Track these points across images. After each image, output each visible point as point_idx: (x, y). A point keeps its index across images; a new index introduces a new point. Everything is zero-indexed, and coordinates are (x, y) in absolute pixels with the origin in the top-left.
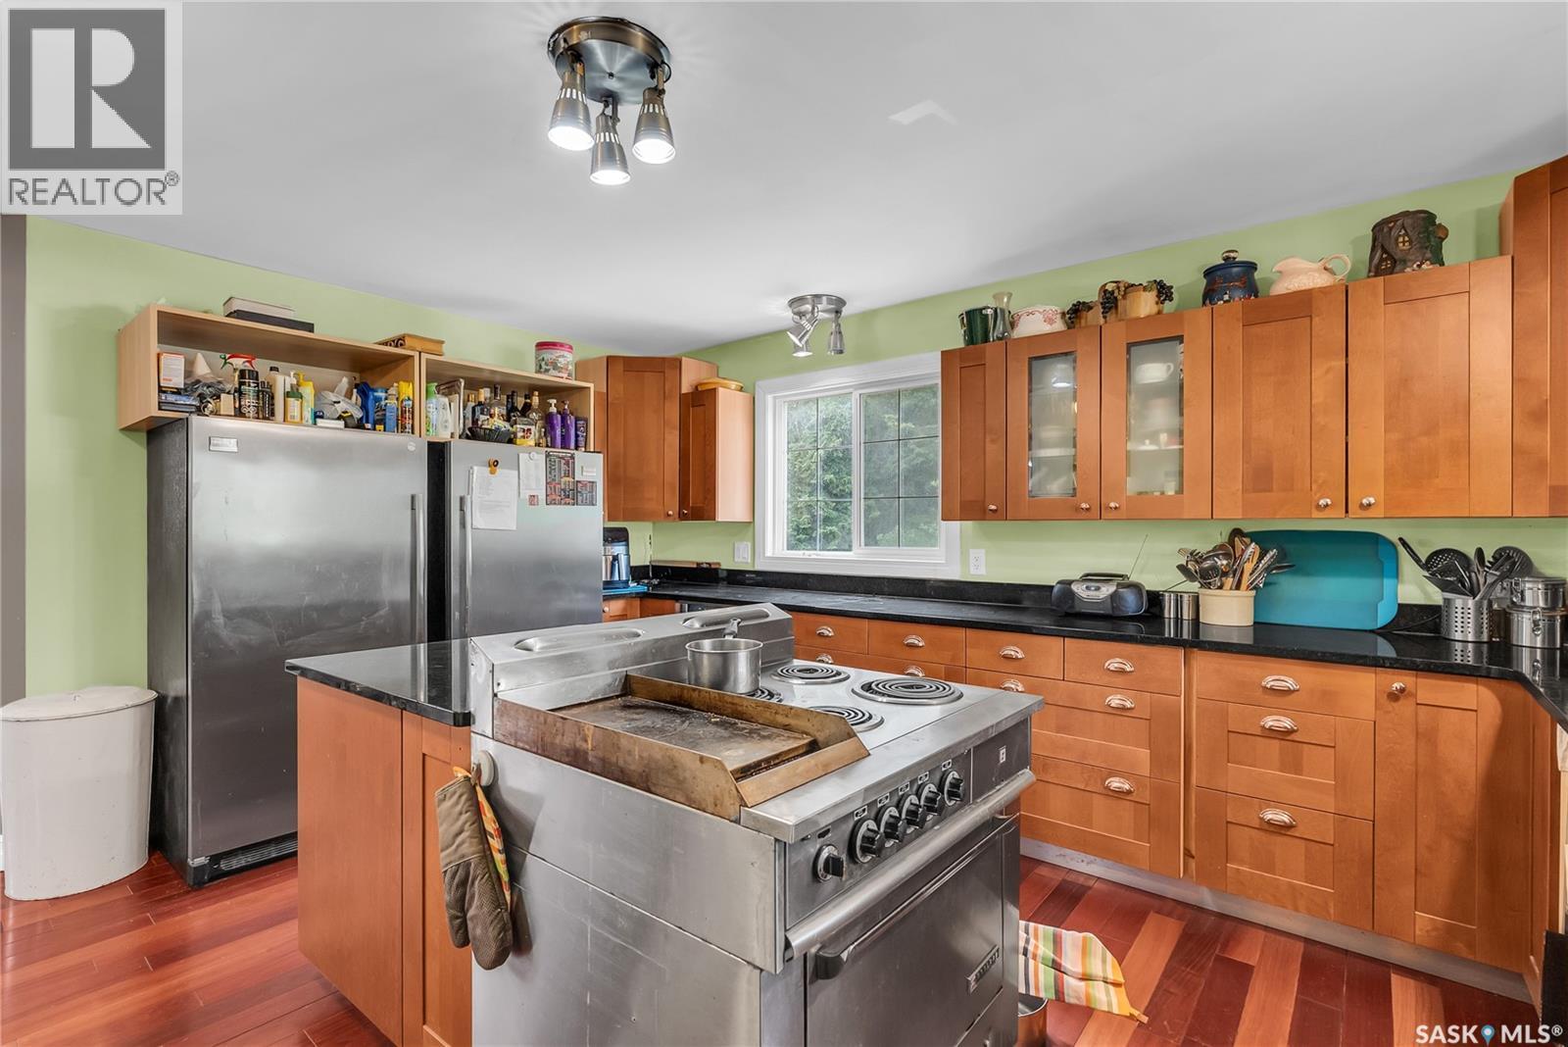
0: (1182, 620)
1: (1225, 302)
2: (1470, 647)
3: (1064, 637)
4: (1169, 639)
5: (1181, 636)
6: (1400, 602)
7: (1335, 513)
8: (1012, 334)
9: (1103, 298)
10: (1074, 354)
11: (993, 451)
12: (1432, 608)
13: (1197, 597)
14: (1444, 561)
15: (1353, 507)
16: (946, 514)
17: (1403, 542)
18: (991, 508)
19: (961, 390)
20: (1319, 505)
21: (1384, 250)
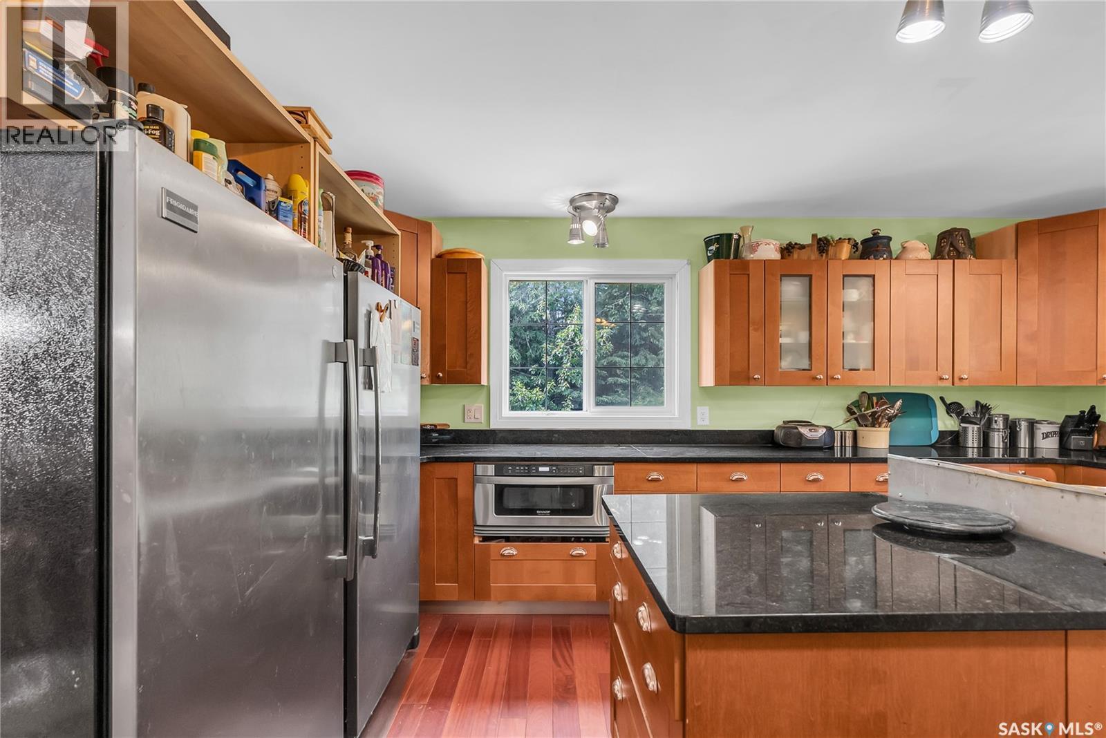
0: (845, 446)
1: (884, 259)
2: (975, 450)
3: (780, 462)
4: (838, 458)
5: (845, 456)
6: (939, 429)
7: (949, 384)
8: (752, 256)
9: (818, 243)
10: (810, 277)
11: (756, 337)
12: (952, 432)
13: (855, 433)
14: (954, 409)
15: (956, 380)
16: (719, 381)
17: (942, 399)
18: (756, 376)
19: (731, 290)
20: (941, 379)
21: (952, 245)
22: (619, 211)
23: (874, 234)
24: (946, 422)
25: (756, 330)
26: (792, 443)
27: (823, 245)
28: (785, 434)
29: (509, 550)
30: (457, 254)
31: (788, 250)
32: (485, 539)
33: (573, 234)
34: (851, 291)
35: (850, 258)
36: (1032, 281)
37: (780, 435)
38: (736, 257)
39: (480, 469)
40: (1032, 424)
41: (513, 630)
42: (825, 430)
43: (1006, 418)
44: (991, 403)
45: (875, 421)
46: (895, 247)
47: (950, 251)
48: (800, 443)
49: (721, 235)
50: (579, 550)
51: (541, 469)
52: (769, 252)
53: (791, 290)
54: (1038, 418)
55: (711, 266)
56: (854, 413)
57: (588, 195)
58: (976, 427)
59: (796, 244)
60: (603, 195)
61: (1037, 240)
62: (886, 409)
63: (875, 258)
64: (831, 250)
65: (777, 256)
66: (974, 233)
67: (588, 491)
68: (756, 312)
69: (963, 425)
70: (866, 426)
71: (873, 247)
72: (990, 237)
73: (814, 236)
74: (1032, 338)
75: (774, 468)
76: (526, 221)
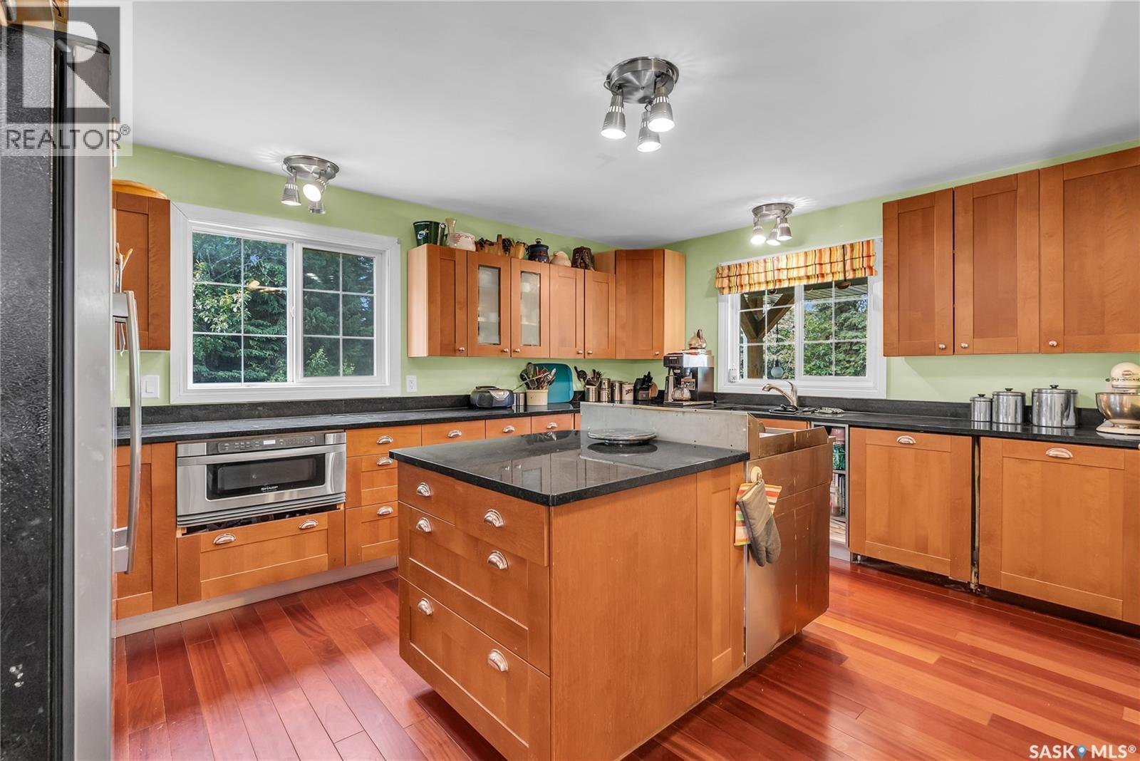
0: (519, 405)
1: (545, 262)
3: (486, 419)
4: (516, 414)
5: (519, 411)
6: (574, 390)
7: (582, 357)
8: (455, 246)
9: (503, 243)
10: (500, 269)
11: (460, 315)
12: (581, 392)
13: (525, 394)
14: (581, 375)
15: (586, 354)
16: (431, 352)
17: (575, 368)
18: (461, 349)
19: (441, 272)
20: (578, 353)
21: (582, 259)
22: (338, 180)
23: (538, 242)
24: (577, 385)
25: (461, 309)
26: (485, 405)
27: (507, 245)
28: (480, 397)
29: (225, 536)
30: (128, 188)
31: (481, 244)
32: (191, 530)
33: (288, 195)
34: (525, 284)
35: (523, 259)
36: (623, 290)
37: (476, 398)
38: (441, 244)
39: (183, 449)
40: (621, 384)
41: (236, 624)
42: (508, 393)
43: (609, 380)
44: (602, 372)
45: (539, 384)
46: (550, 253)
47: (581, 262)
48: (492, 404)
49: (431, 222)
50: (309, 521)
51: (266, 442)
52: (467, 244)
53: (485, 278)
54: (624, 380)
55: (424, 248)
56: (525, 379)
57: (308, 159)
58: (594, 387)
59: (487, 240)
60: (323, 161)
61: (625, 262)
62: (547, 375)
63: (540, 261)
64: (512, 250)
65: (472, 248)
66: (593, 251)
67: (319, 460)
68: (461, 294)
69: (587, 386)
70: (534, 389)
71: (536, 252)
72: (602, 255)
73: (499, 236)
74: (623, 327)
75: (481, 423)
76: (220, 166)
